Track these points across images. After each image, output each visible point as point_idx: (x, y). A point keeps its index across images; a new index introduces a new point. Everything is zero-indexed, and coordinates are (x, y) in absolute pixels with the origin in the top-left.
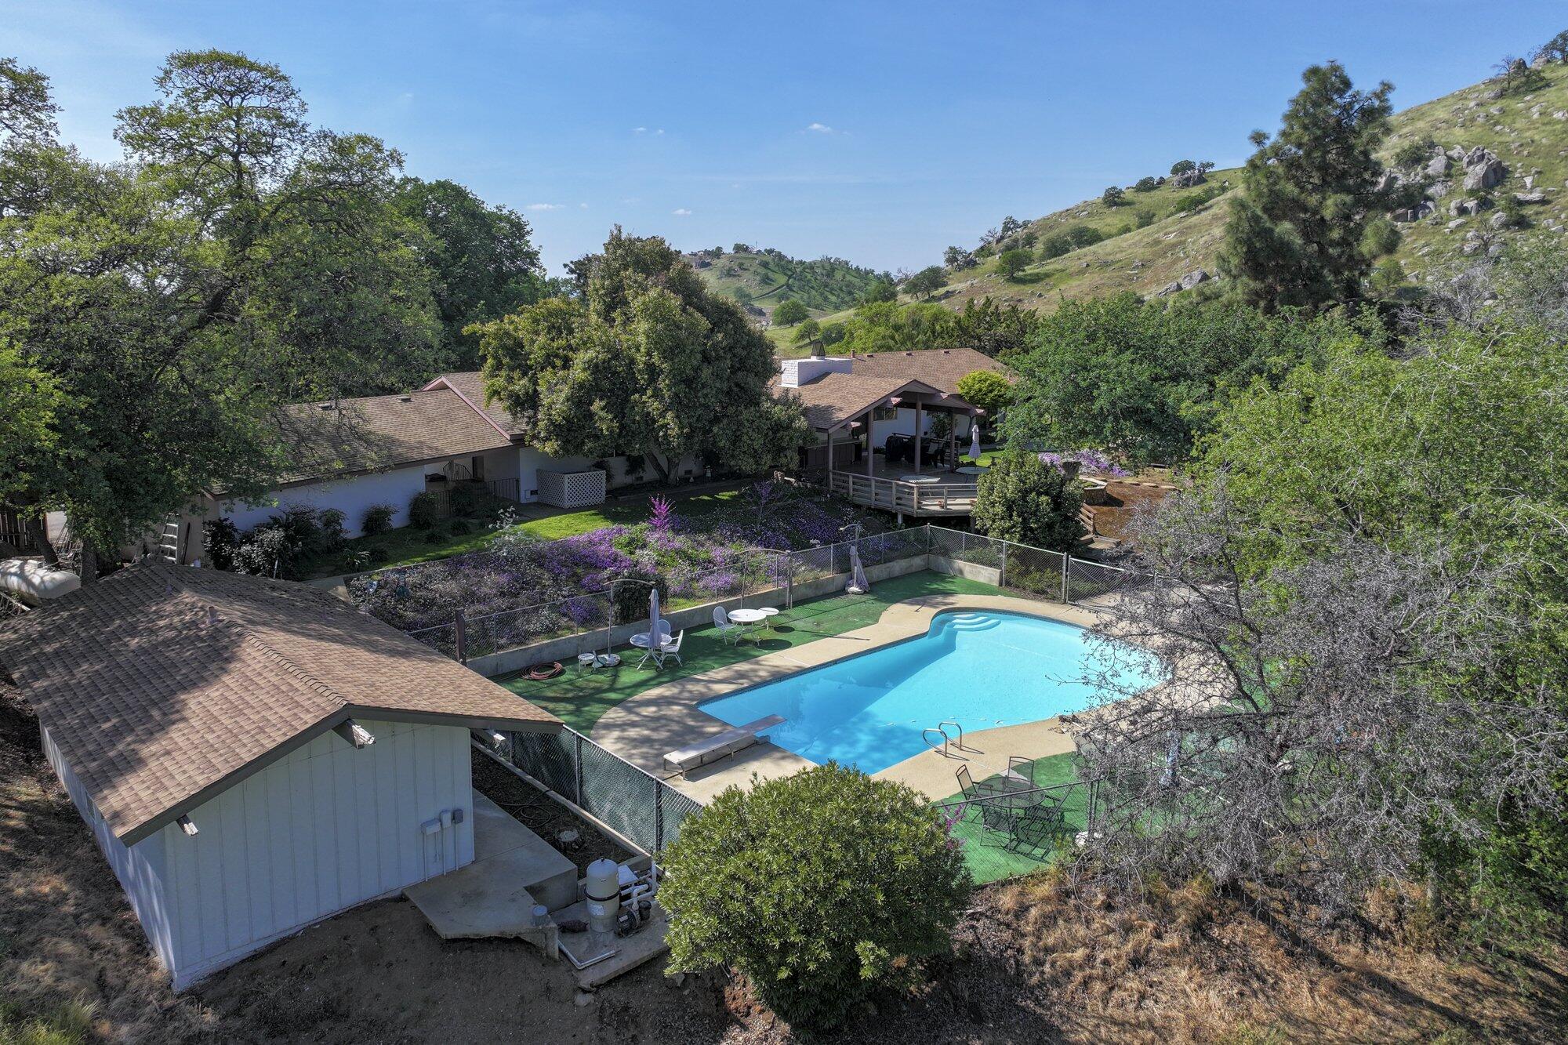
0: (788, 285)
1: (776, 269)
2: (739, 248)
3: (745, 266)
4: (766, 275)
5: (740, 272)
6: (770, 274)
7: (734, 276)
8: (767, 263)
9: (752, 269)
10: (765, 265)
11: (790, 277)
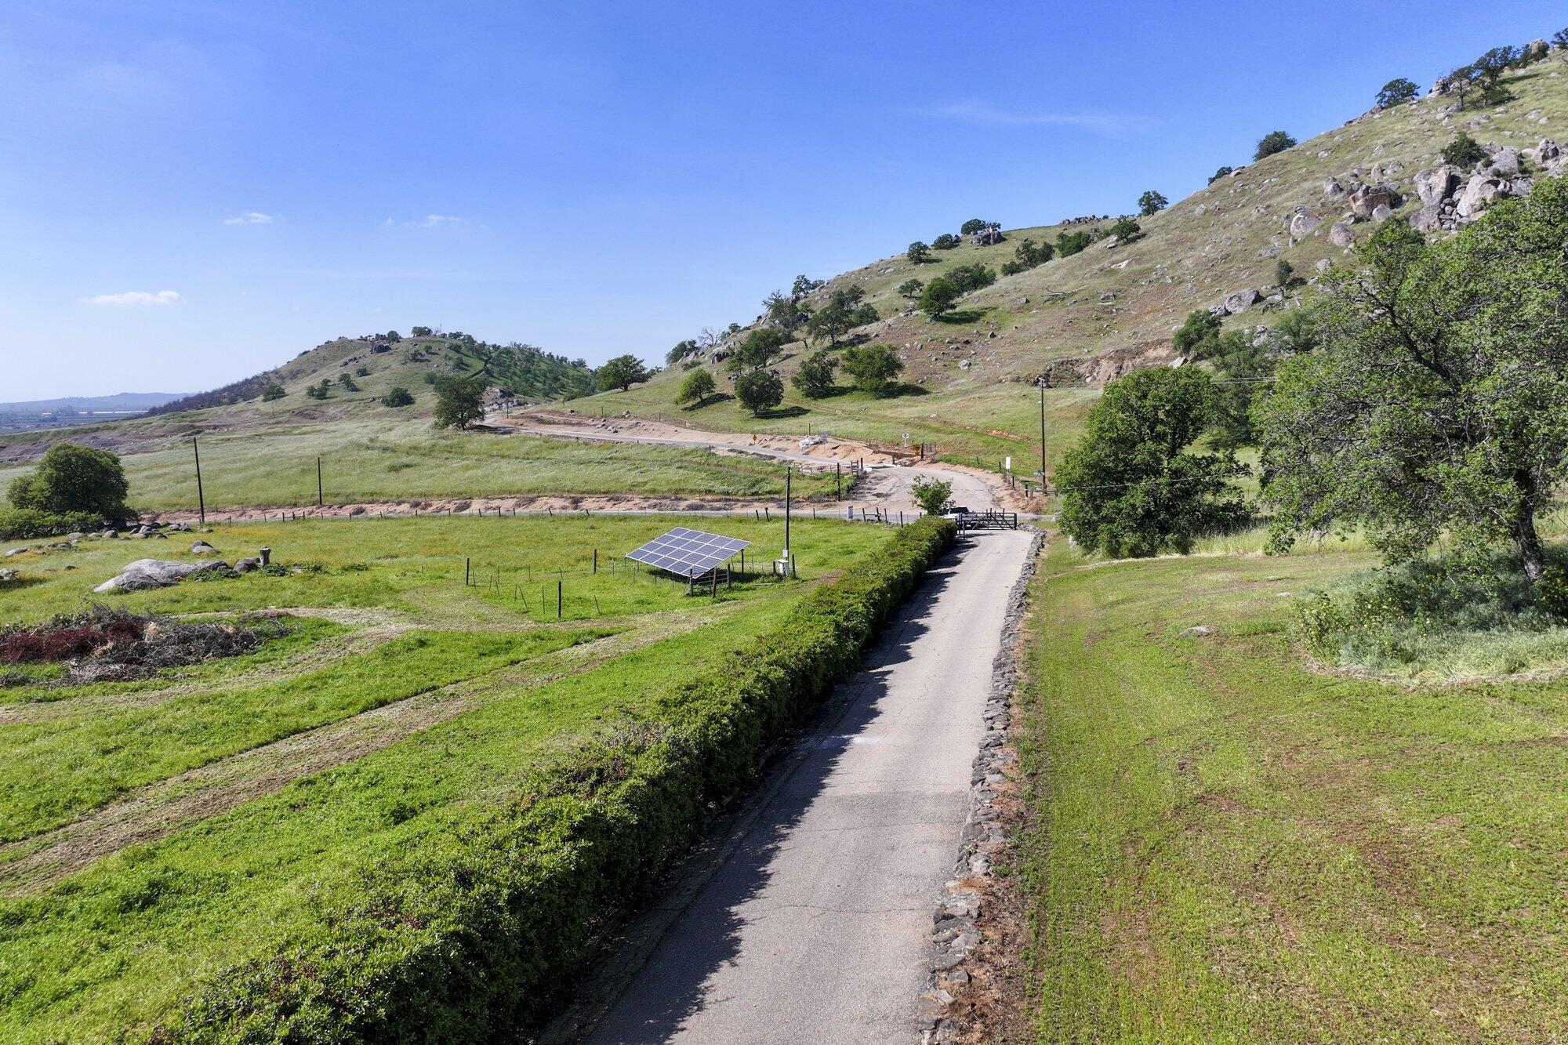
0: (488, 371)
1: (470, 353)
2: (421, 332)
3: (433, 351)
4: (460, 359)
5: (427, 357)
6: (464, 359)
7: (422, 361)
8: (460, 347)
9: (442, 354)
10: (456, 349)
11: (486, 362)
